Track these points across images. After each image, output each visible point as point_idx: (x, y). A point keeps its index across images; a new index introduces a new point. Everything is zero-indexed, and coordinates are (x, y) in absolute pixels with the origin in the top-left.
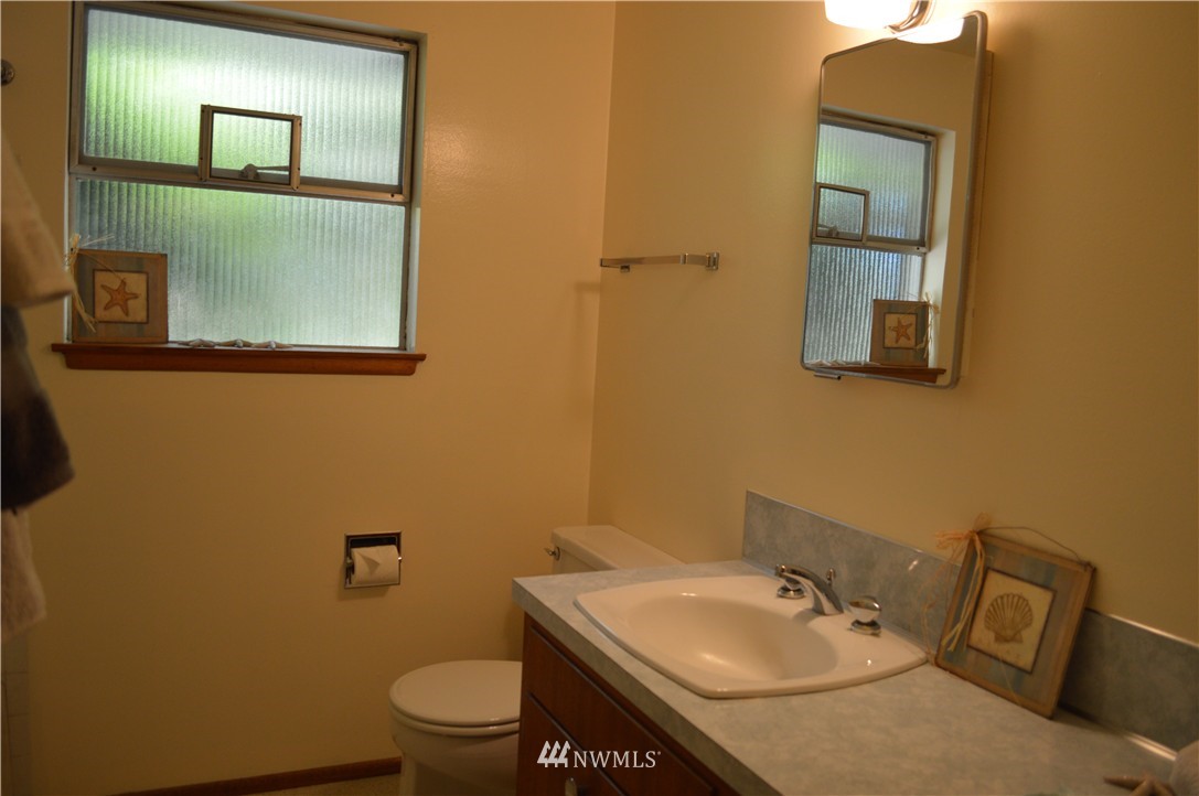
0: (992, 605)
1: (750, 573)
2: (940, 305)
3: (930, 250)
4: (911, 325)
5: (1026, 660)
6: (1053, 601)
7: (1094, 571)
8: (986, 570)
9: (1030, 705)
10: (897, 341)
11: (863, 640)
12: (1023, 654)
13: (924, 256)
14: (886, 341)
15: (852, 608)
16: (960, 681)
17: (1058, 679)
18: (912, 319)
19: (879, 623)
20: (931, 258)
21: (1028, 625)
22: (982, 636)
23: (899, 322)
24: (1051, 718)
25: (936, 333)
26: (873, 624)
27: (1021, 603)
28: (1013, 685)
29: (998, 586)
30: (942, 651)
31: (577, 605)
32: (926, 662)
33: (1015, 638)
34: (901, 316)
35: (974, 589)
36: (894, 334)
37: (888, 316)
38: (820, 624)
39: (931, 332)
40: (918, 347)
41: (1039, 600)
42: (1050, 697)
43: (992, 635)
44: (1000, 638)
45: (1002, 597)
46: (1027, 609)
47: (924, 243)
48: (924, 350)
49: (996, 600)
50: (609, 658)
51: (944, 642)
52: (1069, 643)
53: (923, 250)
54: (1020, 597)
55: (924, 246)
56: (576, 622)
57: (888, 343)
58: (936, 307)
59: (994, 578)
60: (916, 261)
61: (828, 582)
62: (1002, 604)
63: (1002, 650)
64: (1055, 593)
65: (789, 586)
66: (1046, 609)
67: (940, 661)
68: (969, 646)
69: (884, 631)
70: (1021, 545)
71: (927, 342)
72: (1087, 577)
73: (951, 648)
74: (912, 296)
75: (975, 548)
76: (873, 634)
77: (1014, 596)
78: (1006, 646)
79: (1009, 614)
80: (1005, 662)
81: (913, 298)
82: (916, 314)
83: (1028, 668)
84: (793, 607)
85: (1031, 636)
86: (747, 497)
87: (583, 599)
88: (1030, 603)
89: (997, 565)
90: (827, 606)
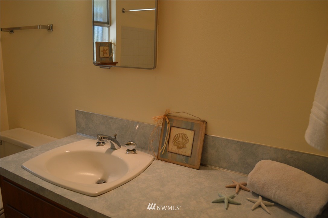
0: (174, 138)
1: (82, 139)
2: (115, 43)
3: (110, 25)
4: (107, 49)
5: (188, 153)
6: (195, 134)
7: (206, 123)
8: (171, 127)
9: (192, 167)
10: (104, 55)
11: (131, 156)
12: (187, 151)
13: (109, 27)
14: (101, 55)
15: (126, 146)
16: (168, 163)
17: (200, 158)
18: (107, 48)
19: (135, 149)
20: (111, 28)
21: (187, 142)
22: (172, 148)
23: (104, 49)
24: (199, 169)
25: (115, 52)
26: (134, 150)
27: (184, 136)
28: (186, 161)
29: (175, 132)
30: (159, 155)
31: (23, 168)
32: (154, 159)
33: (184, 147)
34: (104, 47)
35: (168, 133)
36: (103, 53)
37: (100, 47)
38: (115, 153)
39: (113, 52)
40: (110, 57)
41: (190, 134)
42: (198, 163)
43: (176, 147)
44: (179, 148)
45: (177, 135)
46: (186, 137)
47: (108, 23)
48: (112, 57)
49: (175, 136)
50: (47, 190)
51: (160, 152)
52: (202, 146)
53: (108, 25)
54: (183, 134)
55: (108, 24)
56: (26, 176)
57: (101, 56)
58: (114, 44)
59: (173, 129)
60: (106, 29)
61: (115, 138)
62: (178, 137)
63: (180, 151)
64: (195, 131)
65: (100, 141)
66: (193, 137)
67: (159, 158)
68: (168, 152)
69: (137, 151)
70: (181, 117)
71: (112, 55)
72: (204, 125)
73: (163, 153)
74: (106, 41)
75: (166, 120)
76: (134, 153)
77: (181, 134)
78: (181, 150)
79: (180, 140)
80: (182, 155)
81: (107, 41)
82: (109, 46)
83: (190, 155)
84: (104, 148)
85: (189, 145)
86: (76, 112)
87: (25, 165)
88: (187, 135)
89: (174, 125)
90: (116, 146)
